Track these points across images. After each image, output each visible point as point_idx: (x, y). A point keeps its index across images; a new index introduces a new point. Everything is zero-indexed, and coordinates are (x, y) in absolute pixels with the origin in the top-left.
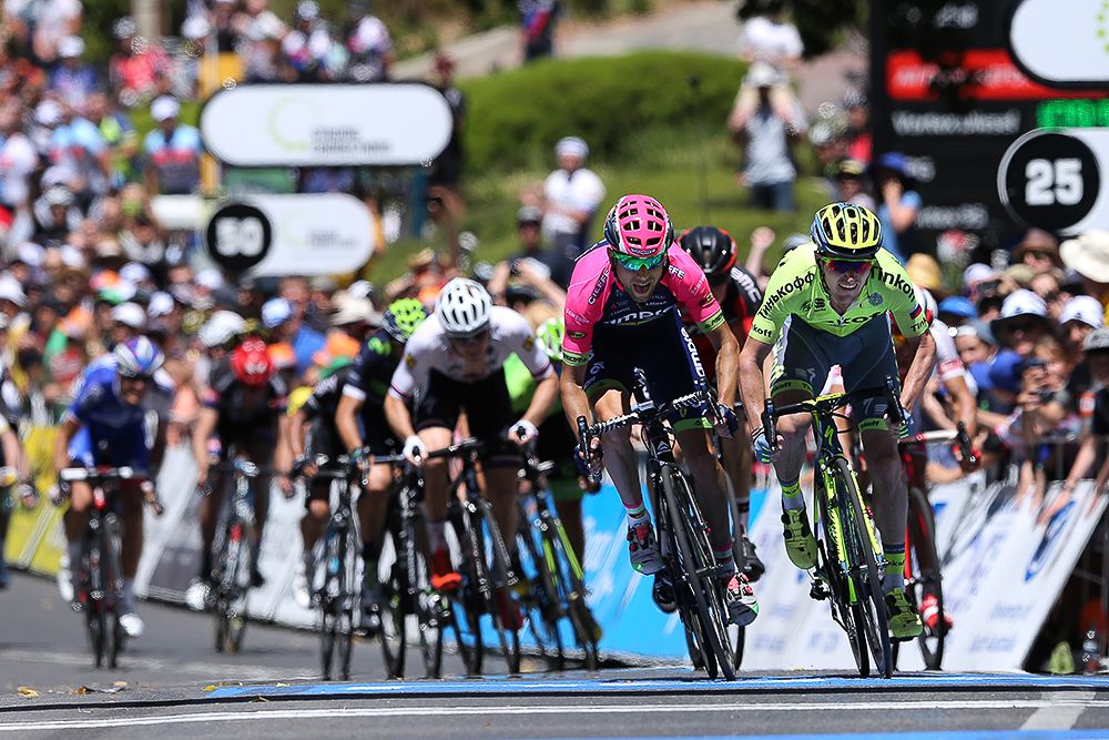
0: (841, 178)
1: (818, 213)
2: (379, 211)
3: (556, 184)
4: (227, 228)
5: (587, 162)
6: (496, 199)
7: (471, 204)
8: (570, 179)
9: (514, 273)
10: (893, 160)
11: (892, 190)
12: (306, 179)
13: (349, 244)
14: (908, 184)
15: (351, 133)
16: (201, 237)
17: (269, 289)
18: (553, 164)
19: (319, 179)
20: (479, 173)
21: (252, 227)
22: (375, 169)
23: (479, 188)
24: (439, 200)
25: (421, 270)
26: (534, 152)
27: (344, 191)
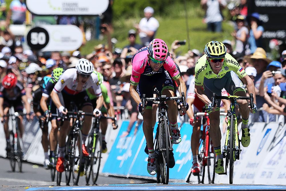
0: (237, 21)
1: (206, 45)
2: (85, 30)
3: (143, 22)
4: (34, 35)
5: (154, 15)
6: (123, 27)
7: (116, 28)
8: (148, 21)
9: (129, 51)
10: (255, 15)
11: (254, 25)
12: (60, 19)
13: (75, 41)
14: (260, 23)
15: (76, 4)
16: (25, 38)
17: (48, 56)
18: (142, 16)
19: (64, 20)
20: (117, 18)
21: (42, 35)
22: (83, 16)
23: (118, 23)
24: (105, 28)
25: (98, 51)
26: (136, 12)
27: (73, 24)
